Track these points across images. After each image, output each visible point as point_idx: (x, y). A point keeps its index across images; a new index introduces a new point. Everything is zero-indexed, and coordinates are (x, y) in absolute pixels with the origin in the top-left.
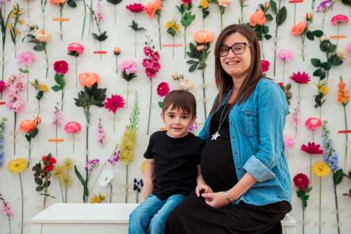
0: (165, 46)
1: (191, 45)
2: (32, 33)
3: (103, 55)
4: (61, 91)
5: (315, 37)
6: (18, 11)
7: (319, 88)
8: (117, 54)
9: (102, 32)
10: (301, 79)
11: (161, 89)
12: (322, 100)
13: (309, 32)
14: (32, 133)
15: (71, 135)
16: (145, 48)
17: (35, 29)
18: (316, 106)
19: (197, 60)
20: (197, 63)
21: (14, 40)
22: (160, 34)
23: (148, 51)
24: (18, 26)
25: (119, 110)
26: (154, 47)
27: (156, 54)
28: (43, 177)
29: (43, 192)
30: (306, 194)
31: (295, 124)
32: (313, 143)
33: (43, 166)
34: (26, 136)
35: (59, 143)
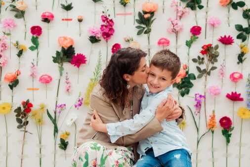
0: (118, 14)
1: (140, 13)
2: (13, 4)
3: (69, 22)
4: (36, 50)
5: (239, 7)
7: (241, 48)
8: (80, 21)
9: (69, 3)
10: (226, 41)
11: (115, 48)
12: (243, 58)
13: (234, 3)
14: (14, 83)
15: (44, 85)
16: (102, 16)
17: (16, 0)
18: (238, 63)
19: (143, 26)
20: (144, 28)
22: (114, 5)
23: (105, 19)
25: (82, 66)
26: (109, 16)
27: (111, 21)
28: (22, 117)
29: (23, 129)
30: (230, 133)
31: (221, 77)
32: (236, 93)
33: (22, 109)
34: (9, 85)
35: (35, 91)
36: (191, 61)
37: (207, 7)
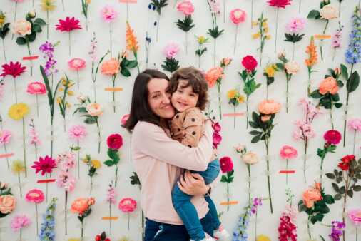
0: (225, 115)
1: (254, 114)
2: (84, 105)
4: (114, 166)
6: (68, 82)
11: (223, 164)
14: (85, 213)
15: (126, 215)
17: (87, 101)
19: (259, 130)
20: (261, 133)
21: (63, 113)
22: (220, 103)
24: (68, 99)
26: (214, 118)
27: (217, 125)
34: (79, 217)
35: (113, 221)
36: (324, 177)
37: (347, 104)
